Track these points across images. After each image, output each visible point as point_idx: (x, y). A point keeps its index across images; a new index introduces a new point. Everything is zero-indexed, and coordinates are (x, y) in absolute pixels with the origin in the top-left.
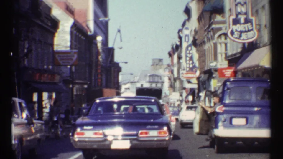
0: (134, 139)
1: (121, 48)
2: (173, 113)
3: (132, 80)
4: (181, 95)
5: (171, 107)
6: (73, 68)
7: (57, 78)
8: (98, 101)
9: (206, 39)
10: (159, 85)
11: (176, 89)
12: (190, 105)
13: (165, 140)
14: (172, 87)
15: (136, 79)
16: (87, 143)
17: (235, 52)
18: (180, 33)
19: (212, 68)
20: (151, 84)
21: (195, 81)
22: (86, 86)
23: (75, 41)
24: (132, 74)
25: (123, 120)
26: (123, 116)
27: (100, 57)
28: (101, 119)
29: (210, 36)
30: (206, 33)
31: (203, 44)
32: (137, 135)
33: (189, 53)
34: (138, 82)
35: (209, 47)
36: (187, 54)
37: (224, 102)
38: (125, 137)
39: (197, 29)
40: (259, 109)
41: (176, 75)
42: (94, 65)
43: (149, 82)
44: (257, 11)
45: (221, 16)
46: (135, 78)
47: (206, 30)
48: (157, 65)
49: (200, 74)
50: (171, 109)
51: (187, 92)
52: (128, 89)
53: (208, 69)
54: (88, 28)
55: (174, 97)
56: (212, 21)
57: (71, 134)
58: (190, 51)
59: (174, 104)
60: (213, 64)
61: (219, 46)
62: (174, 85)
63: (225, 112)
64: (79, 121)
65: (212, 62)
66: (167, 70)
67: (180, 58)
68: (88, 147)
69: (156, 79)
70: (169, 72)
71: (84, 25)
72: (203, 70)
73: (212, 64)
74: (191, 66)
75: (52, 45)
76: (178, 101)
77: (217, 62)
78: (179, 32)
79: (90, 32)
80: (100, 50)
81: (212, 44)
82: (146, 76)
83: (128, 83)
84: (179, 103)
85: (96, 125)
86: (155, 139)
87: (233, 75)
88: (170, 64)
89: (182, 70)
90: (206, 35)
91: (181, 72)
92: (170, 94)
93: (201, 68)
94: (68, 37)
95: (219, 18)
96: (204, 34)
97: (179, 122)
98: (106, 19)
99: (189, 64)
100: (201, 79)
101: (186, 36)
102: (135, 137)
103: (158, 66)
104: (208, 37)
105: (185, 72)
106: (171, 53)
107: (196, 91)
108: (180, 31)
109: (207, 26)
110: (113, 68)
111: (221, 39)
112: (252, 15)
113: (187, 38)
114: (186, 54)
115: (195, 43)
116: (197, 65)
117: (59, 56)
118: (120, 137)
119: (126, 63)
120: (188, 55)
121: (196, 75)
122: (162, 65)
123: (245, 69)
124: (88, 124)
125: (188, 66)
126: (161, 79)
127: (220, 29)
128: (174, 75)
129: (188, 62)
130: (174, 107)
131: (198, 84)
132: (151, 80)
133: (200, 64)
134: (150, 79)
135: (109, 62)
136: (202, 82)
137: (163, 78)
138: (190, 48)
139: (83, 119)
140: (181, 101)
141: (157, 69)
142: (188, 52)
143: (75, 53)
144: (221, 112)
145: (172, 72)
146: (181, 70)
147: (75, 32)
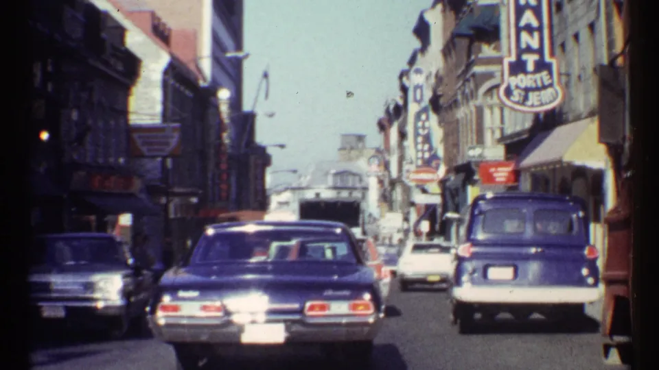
0: (294, 321)
1: (271, 115)
2: (387, 258)
3: (294, 185)
4: (406, 219)
5: (383, 244)
6: (169, 162)
7: (137, 184)
8: (210, 231)
9: (459, 97)
10: (357, 195)
11: (394, 204)
12: (424, 241)
13: (366, 324)
14: (386, 199)
15: (304, 182)
16: (186, 331)
17: (518, 128)
18: (404, 79)
19: (473, 160)
20: (339, 193)
21: (434, 188)
22: (194, 200)
23: (174, 103)
24: (295, 171)
25: (269, 277)
26: (270, 267)
27: (225, 135)
28: (219, 273)
29: (467, 91)
30: (460, 83)
31: (453, 105)
32: (301, 311)
33: (424, 128)
34: (307, 188)
35: (466, 115)
36: (419, 128)
37: (472, 237)
38: (273, 315)
39: (442, 73)
40: (539, 250)
41: (394, 173)
42: (212, 151)
43: (335, 188)
44: (563, 46)
45: (493, 46)
46: (302, 179)
47: (459, 77)
48: (352, 148)
49: (448, 172)
50: (382, 250)
51: (418, 211)
52: (287, 203)
53: (465, 162)
54: (200, 70)
55: (391, 223)
56: (473, 57)
57: (148, 309)
58: (424, 122)
59: (390, 239)
60: (474, 153)
61: (487, 112)
62: (391, 195)
63: (474, 256)
64: (169, 277)
65: (473, 148)
66: (376, 162)
67: (403, 135)
68: (189, 340)
69: (350, 182)
70: (379, 165)
71: (192, 67)
72: (455, 164)
73: (471, 153)
74: (427, 155)
75: (124, 112)
76: (399, 231)
77: (484, 148)
78: (401, 77)
79: (204, 79)
80: (226, 120)
81: (473, 109)
82: (327, 174)
83: (286, 189)
84: (401, 236)
85: (206, 288)
86: (344, 321)
87: (512, 178)
88: (382, 147)
89: (407, 163)
90: (459, 88)
91: (406, 167)
92: (382, 216)
93: (449, 159)
94: (158, 94)
95: (487, 51)
96: (457, 84)
97: (398, 278)
98: (240, 54)
99: (423, 151)
100: (448, 184)
101: (417, 87)
102: (297, 317)
103: (354, 153)
104: (463, 93)
105: (413, 168)
106: (386, 123)
107: (439, 210)
108: (403, 74)
109: (463, 68)
110: (252, 159)
111: (492, 97)
112: (552, 54)
113: (418, 92)
114: (416, 128)
115: (436, 104)
116: (441, 152)
117: (140, 137)
118: (262, 317)
119: (282, 146)
120: (421, 131)
121: (438, 176)
122: (364, 147)
123: (535, 166)
124: (187, 287)
125: (420, 155)
126: (361, 180)
127: (490, 76)
128: (389, 172)
129: (420, 147)
130: (391, 245)
131: (443, 195)
132: (339, 184)
133: (446, 150)
134: (335, 181)
135: (243, 144)
136: (450, 190)
137: (365, 179)
138: (423, 117)
139: (176, 273)
140: (406, 232)
141: (350, 159)
142: (420, 124)
143: (174, 129)
144: (467, 255)
145: (386, 166)
146: (404, 163)
147: (171, 81)
